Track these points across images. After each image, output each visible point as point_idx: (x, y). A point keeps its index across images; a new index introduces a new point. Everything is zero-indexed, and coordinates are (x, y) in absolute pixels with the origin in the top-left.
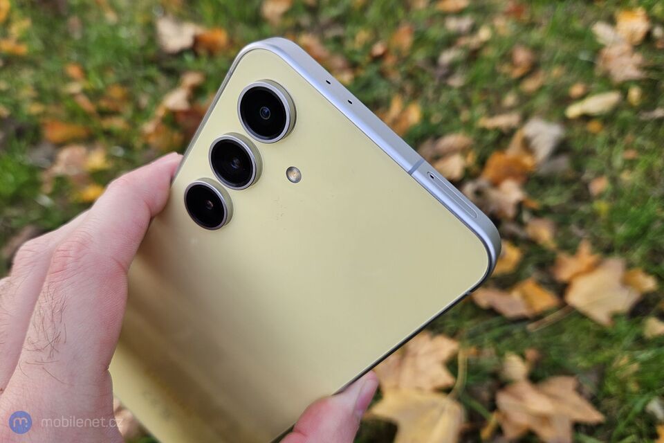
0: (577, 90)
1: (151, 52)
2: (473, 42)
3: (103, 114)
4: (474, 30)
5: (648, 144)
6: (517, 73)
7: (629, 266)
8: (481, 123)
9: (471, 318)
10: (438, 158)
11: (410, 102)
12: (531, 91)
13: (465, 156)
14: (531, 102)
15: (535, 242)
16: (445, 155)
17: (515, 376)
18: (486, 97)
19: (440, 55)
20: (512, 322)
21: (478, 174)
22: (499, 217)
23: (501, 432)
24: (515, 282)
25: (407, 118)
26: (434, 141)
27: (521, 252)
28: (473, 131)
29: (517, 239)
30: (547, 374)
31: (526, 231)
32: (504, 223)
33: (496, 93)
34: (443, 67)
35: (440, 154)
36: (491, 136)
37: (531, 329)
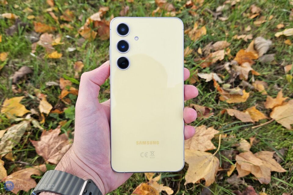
0: (280, 26)
8: (235, 37)
9: (225, 122)
10: (214, 51)
11: (202, 26)
12: (259, 25)
13: (227, 51)
14: (259, 29)
15: (258, 91)
16: (218, 50)
17: (245, 149)
18: (238, 26)
19: (218, 7)
20: (245, 123)
21: (232, 59)
22: (241, 78)
23: (237, 174)
24: (247, 108)
25: (201, 33)
26: (213, 44)
27: (250, 95)
28: (232, 40)
29: (249, 88)
30: (261, 150)
31: (254, 86)
32: (243, 81)
33: (243, 25)
34: (219, 12)
35: (215, 49)
36: (239, 42)
37: (254, 129)
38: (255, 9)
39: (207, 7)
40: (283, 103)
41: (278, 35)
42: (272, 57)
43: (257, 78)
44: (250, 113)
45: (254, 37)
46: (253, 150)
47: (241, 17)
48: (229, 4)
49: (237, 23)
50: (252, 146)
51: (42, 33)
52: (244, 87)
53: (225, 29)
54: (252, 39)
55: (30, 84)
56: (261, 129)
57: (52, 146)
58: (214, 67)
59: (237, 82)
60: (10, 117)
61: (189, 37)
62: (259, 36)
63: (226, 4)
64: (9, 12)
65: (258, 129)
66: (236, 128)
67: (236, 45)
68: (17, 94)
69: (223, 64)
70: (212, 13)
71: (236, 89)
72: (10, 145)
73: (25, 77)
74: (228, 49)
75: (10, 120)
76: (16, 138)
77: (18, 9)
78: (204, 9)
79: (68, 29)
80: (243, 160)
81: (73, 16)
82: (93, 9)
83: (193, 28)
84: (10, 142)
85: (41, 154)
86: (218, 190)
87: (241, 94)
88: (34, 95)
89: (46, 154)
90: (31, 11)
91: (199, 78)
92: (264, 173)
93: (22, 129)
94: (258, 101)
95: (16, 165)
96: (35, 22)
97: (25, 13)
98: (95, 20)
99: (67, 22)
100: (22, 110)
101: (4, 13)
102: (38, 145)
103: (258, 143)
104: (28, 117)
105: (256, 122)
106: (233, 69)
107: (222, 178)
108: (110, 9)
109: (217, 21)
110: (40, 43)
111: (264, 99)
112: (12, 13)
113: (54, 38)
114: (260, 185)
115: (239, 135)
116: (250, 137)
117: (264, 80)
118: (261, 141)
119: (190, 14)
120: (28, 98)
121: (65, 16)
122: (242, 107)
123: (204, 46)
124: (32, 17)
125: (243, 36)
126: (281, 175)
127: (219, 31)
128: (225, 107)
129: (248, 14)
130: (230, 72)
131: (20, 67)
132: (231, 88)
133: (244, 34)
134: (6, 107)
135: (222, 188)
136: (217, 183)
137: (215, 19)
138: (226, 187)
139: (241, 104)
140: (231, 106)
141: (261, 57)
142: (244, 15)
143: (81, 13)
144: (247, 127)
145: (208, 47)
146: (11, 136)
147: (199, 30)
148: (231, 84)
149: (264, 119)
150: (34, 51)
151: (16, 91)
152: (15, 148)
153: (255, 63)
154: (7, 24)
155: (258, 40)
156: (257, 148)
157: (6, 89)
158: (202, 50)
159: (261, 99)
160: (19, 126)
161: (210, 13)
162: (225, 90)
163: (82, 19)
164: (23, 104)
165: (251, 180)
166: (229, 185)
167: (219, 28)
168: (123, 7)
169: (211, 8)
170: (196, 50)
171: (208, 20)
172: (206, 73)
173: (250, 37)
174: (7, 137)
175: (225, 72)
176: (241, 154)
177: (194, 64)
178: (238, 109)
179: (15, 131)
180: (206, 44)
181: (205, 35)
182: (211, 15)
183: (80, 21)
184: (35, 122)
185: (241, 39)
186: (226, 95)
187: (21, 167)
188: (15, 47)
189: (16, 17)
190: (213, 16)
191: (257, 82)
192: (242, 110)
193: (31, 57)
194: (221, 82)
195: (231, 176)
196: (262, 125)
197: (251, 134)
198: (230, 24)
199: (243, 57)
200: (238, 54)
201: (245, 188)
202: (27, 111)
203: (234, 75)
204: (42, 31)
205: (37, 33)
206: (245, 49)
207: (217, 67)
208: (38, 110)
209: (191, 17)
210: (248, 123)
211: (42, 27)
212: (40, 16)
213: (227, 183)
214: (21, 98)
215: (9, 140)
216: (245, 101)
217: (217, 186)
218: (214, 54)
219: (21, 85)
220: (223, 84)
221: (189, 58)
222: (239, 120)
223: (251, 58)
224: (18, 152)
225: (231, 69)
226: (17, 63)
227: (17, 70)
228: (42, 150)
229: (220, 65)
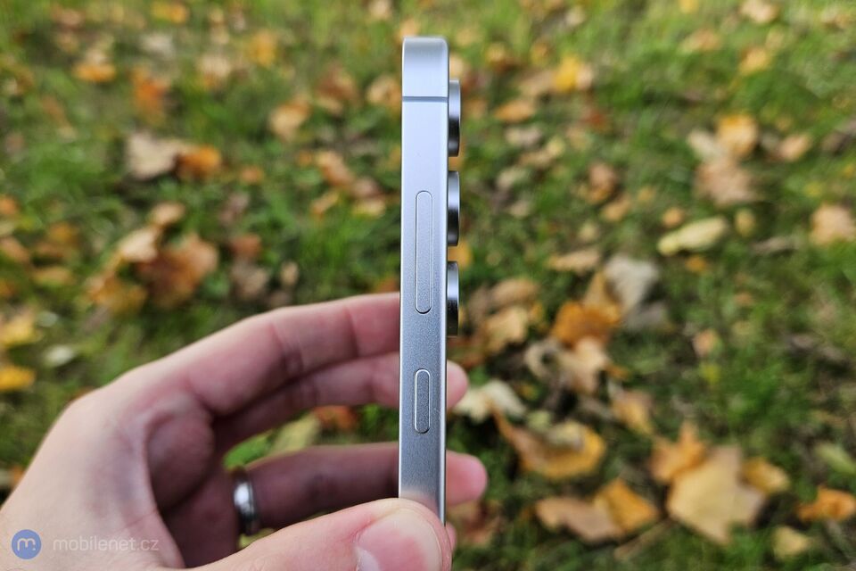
0: (672, 217)
1: (116, 179)
2: (541, 158)
3: (41, 262)
4: (541, 143)
5: (763, 285)
6: (596, 196)
7: (749, 454)
8: (551, 261)
10: (494, 311)
18: (556, 228)
21: (547, 332)
26: (489, 287)
28: (542, 274)
31: (614, 409)
32: (584, 400)
33: (570, 222)
41: (668, 244)
44: (612, 507)
45: (607, 255)
53: (523, 239)
54: (600, 266)
59: (567, 405)
70: (486, 195)
74: (533, 302)
109: (503, 218)
122: (586, 488)
127: (506, 248)
137: (495, 211)
162: (535, 435)
173: (591, 258)
194: (518, 409)
220: (526, 415)
229: (515, 355)
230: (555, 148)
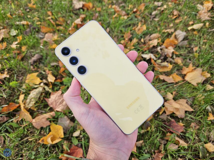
0: (191, 23)
1: (71, 9)
5: (211, 38)
8: (164, 31)
9: (158, 83)
10: (151, 40)
11: (144, 24)
12: (178, 22)
13: (159, 40)
14: (178, 25)
15: (177, 64)
16: (153, 39)
17: (170, 99)
18: (165, 24)
19: (153, 12)
20: (170, 84)
21: (162, 45)
22: (167, 56)
23: (165, 113)
24: (171, 74)
25: (143, 29)
26: (150, 35)
27: (173, 66)
28: (161, 33)
29: (172, 62)
30: (179, 98)
31: (175, 60)
32: (169, 58)
33: (168, 23)
34: (153, 15)
35: (152, 39)
36: (166, 34)
37: (175, 86)
38: (176, 13)
39: (146, 12)
40: (192, 71)
41: (189, 28)
42: (186, 42)
43: (177, 56)
44: (173, 77)
45: (175, 30)
46: (175, 99)
47: (167, 18)
48: (160, 10)
49: (165, 22)
50: (174, 97)
51: (46, 33)
52: (169, 62)
53: (157, 26)
54: (174, 32)
55: (41, 65)
56: (179, 86)
57: (57, 101)
58: (151, 50)
59: (165, 59)
60: (31, 85)
61: (135, 32)
62: (178, 30)
63: (158, 10)
64: (25, 21)
65: (177, 86)
66: (165, 86)
67: (165, 36)
68: (34, 71)
69: (157, 48)
70: (150, 16)
71: (165, 63)
72: (33, 101)
73: (38, 61)
74: (159, 38)
75: (32, 87)
76: (36, 97)
77: (30, 18)
78: (144, 14)
79: (61, 30)
80: (169, 105)
81: (64, 21)
82: (76, 16)
83: (138, 26)
84: (33, 100)
85: (51, 106)
86: (155, 122)
87: (167, 66)
88: (44, 71)
89: (54, 105)
90: (38, 19)
91: (142, 57)
92: (181, 112)
93: (39, 92)
94: (178, 70)
95: (37, 113)
96: (42, 26)
97: (34, 21)
98: (78, 23)
99: (61, 25)
100: (38, 81)
101: (22, 21)
102: (49, 101)
103: (177, 95)
104: (42, 84)
105: (176, 82)
106: (163, 51)
107: (156, 116)
108: (86, 16)
109: (153, 21)
110: (45, 39)
111: (181, 68)
112: (27, 21)
113: (54, 35)
114: (178, 118)
115: (166, 90)
116: (173, 91)
117: (181, 57)
118: (180, 94)
119: (136, 17)
120: (41, 73)
121: (59, 21)
122: (168, 74)
123: (145, 37)
124: (39, 23)
125: (168, 30)
126: (190, 113)
127: (154, 27)
128: (158, 74)
129: (172, 16)
130: (161, 53)
131: (34, 55)
132: (161, 62)
133: (169, 29)
134: (28, 79)
135: (157, 121)
136: (154, 119)
137: (151, 20)
138: (159, 121)
139: (168, 72)
140: (161, 73)
141: (179, 43)
142: (169, 16)
143: (69, 19)
144: (171, 86)
145: (147, 38)
146: (33, 96)
147: (142, 27)
148: (162, 60)
149: (181, 81)
150: (42, 45)
151: (33, 70)
152: (36, 103)
153: (175, 47)
154: (24, 28)
155: (178, 32)
156: (177, 98)
157: (27, 68)
158: (144, 40)
159: (179, 68)
160: (37, 90)
161: (148, 16)
162: (158, 64)
163: (70, 23)
164: (38, 77)
165: (173, 116)
166: (161, 120)
167: (154, 25)
168: (94, 14)
169: (148, 13)
170: (140, 40)
171: (147, 21)
172: (146, 54)
173: (172, 30)
174: (31, 97)
175: (158, 53)
176: (168, 101)
177: (139, 49)
178: (166, 75)
179: (35, 93)
180: (146, 36)
181: (145, 31)
182: (149, 17)
183: (68, 24)
184: (46, 87)
185: (167, 32)
186: (158, 67)
187: (40, 113)
188: (31, 42)
189: (30, 23)
190: (150, 18)
191: (177, 58)
192: (168, 76)
193: (41, 48)
194: (155, 59)
195: (162, 114)
196: (180, 84)
197: (173, 90)
198: (160, 23)
199: (169, 43)
200: (165, 42)
201: (170, 121)
202: (41, 81)
203: (163, 55)
204: (46, 31)
205: (43, 33)
206: (169, 39)
207: (152, 50)
208: (47, 80)
209: (136, 19)
210: (172, 83)
211: (46, 29)
212: (44, 22)
213: (160, 118)
214: (37, 73)
215: (32, 98)
216: (170, 70)
217: (154, 120)
218: (151, 42)
219: (36, 65)
220: (157, 60)
221: (136, 45)
222: (167, 82)
223: (173, 44)
224: (38, 106)
225: (161, 51)
226: (32, 52)
227: (33, 57)
228: (52, 104)
229: (155, 49)
230: (165, 6)
